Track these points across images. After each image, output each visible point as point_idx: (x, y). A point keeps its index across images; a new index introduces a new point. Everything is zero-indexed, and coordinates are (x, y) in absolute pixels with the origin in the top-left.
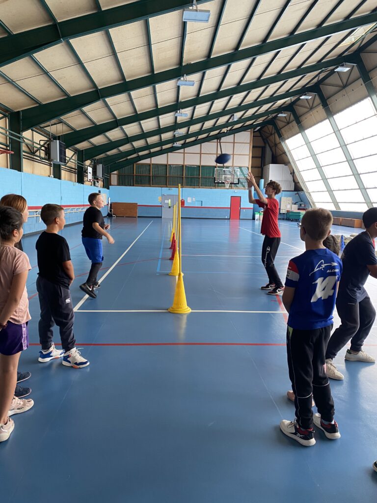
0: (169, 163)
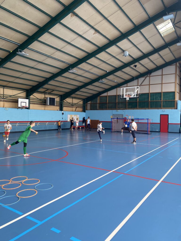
0: (118, 94)
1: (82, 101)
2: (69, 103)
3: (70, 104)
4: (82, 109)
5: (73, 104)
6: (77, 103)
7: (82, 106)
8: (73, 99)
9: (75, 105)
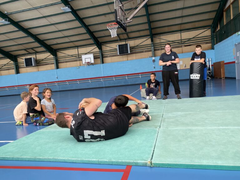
1: (210, 30)
2: (172, 41)
3: (175, 43)
4: (211, 44)
5: (183, 41)
6: (193, 38)
7: (210, 39)
8: (181, 33)
9: (188, 41)
